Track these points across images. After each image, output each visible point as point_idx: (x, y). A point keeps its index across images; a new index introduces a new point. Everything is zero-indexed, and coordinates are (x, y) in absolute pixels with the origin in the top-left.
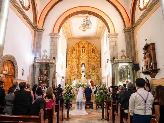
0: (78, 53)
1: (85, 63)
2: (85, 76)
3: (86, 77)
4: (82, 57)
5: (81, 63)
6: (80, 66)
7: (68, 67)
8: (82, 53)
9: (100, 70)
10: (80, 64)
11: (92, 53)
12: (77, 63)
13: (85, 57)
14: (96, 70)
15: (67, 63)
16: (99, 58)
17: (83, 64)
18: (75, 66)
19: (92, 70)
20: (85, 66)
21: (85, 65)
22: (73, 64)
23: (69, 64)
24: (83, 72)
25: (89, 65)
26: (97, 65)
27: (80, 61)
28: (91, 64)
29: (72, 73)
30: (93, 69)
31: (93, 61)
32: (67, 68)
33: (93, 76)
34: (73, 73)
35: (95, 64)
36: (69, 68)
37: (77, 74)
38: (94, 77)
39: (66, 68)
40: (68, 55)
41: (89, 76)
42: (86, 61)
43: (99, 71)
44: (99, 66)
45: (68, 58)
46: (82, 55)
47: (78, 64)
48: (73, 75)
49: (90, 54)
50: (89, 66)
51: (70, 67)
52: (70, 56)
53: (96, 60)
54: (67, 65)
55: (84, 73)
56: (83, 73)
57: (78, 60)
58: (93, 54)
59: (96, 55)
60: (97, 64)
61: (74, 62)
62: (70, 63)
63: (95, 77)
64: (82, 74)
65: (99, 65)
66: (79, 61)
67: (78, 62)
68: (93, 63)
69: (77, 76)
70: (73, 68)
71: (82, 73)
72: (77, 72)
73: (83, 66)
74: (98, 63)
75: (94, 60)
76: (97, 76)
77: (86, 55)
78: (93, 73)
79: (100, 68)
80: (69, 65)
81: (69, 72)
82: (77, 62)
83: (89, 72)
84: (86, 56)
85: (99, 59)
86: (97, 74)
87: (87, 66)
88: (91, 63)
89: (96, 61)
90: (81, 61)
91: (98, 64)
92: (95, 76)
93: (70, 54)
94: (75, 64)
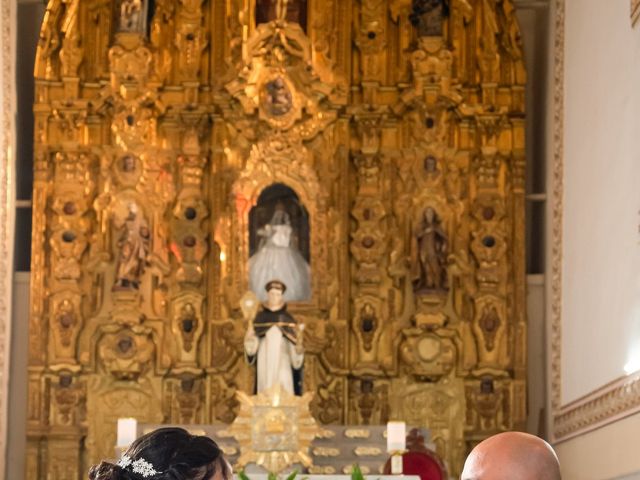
0: (198, 45)
1: (309, 193)
2: (297, 375)
3: (323, 403)
4: (252, 95)
5: (247, 191)
6: (228, 230)
7: (47, 248)
8: (252, 36)
9: (534, 298)
10: (227, 203)
11: (405, 43)
12: (188, 197)
13: (297, 100)
14: (470, 301)
15: (25, 189)
16: (513, 114)
17: (278, 201)
18: (158, 244)
19: (405, 299)
20: (302, 245)
21: (299, 221)
22: (121, 207)
23: (68, 210)
24: (265, 317)
25: (367, 230)
26: (491, 228)
27: (231, 156)
28: (392, 214)
29: (101, 336)
30: (427, 280)
31: (429, 163)
32: (36, 276)
33: (425, 394)
34: (124, 346)
35: (451, 214)
36: (58, 268)
37: (188, 357)
38: (440, 405)
39: (22, 262)
40: (42, 69)
41: (367, 384)
42: (327, 156)
43: (513, 321)
44: (511, 241)
45: (40, 107)
46: (258, 64)
47: (191, 214)
48: (124, 364)
49: (376, 61)
50: (368, 244)
51: (78, 247)
52: (72, 81)
53: (477, 156)
54: (24, 218)
55: (286, 330)
56: (274, 333)
57: (192, 146)
58: (430, 43)
59: (474, 64)
60: (489, 214)
61: (128, 179)
62: (73, 183)
63: (455, 410)
64: (251, 345)
65: (521, 217)
66: (208, 160)
67: (192, 175)
68: (429, 199)
69: (189, 383)
70: (125, 270)
71: (261, 333)
72: (188, 326)
73: (281, 235)
74: (499, 186)
75: (437, 149)
76: (487, 386)
77: (314, 59)
78: (427, 348)
79: (535, 279)
80: (64, 223)
81: (55, 326)
82: (178, 183)
83: (368, 326)
84: (328, 79)
85: (511, 140)
86: (489, 357)
87: (338, 232)
88: (391, 197)
89: (464, 159)
90: (245, 155)
91: (500, 210)
92: (453, 388)
93: (70, 56)
94: (157, 214)
